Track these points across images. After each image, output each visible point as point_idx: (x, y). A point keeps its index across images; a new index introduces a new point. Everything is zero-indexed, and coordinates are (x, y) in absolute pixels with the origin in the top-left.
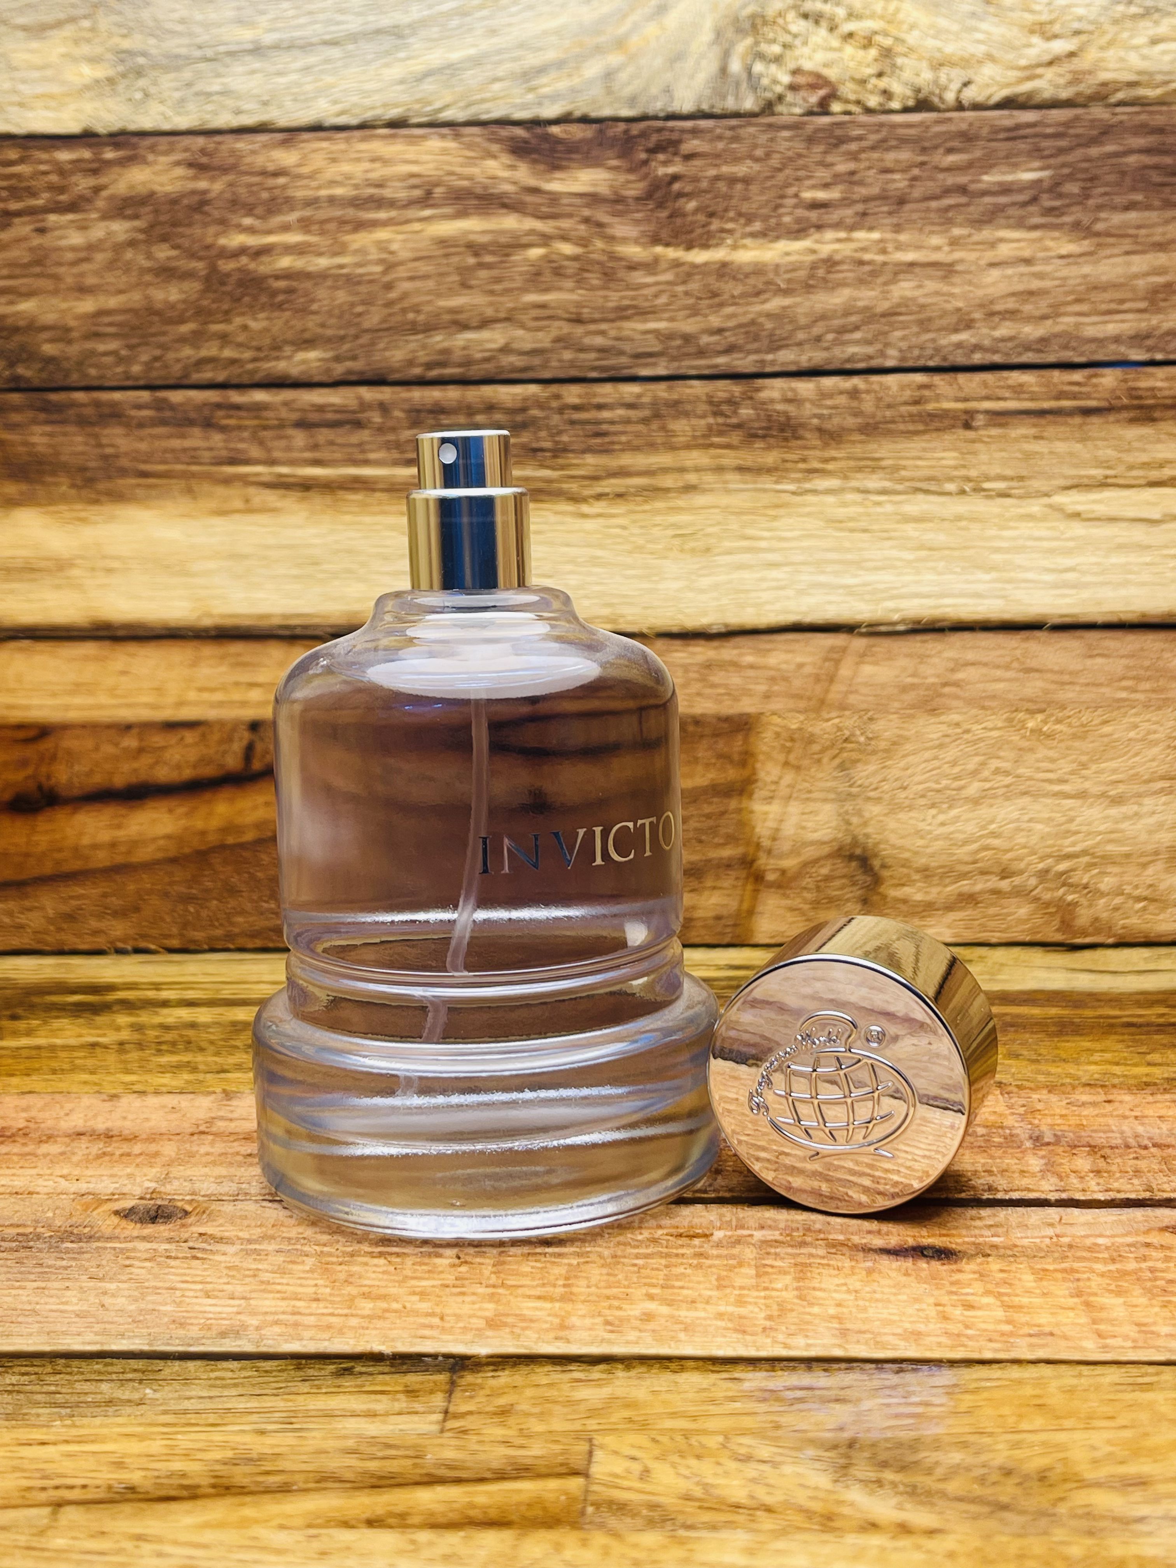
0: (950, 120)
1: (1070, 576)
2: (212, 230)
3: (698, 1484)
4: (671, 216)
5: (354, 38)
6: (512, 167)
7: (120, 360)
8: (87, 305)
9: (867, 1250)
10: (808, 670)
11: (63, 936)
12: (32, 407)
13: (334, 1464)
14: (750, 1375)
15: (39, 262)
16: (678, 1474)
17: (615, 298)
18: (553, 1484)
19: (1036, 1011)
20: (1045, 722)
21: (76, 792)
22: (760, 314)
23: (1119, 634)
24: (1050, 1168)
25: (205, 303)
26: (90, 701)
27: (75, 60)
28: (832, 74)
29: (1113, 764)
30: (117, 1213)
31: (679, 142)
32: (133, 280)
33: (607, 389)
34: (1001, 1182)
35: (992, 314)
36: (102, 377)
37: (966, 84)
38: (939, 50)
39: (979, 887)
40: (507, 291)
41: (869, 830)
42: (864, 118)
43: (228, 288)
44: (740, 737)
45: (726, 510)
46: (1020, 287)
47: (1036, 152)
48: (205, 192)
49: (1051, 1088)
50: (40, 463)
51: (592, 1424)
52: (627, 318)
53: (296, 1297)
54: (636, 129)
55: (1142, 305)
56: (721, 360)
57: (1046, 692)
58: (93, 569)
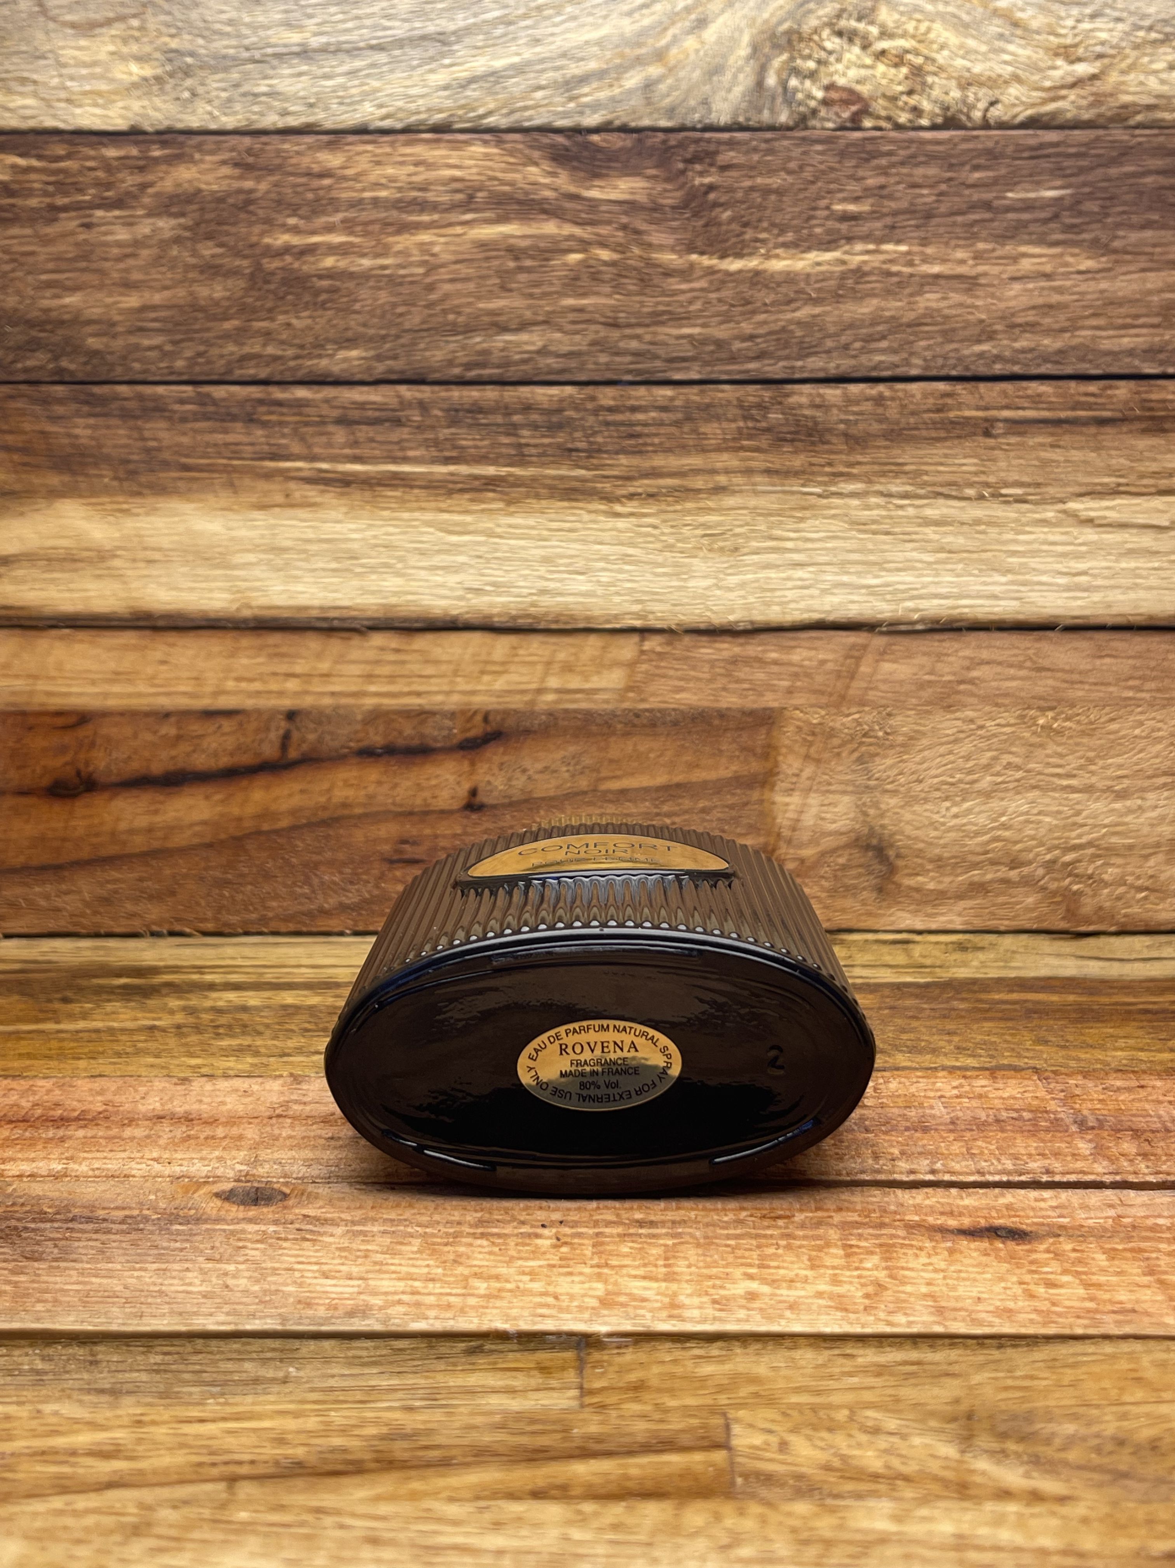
0: (977, 137)
1: (1083, 579)
2: (257, 229)
3: (835, 1455)
4: (706, 225)
5: (400, 43)
6: (553, 174)
7: (165, 355)
8: (133, 301)
9: (943, 1231)
10: (830, 666)
11: (98, 919)
12: (76, 400)
13: (487, 1438)
14: (861, 1352)
15: (85, 257)
16: (815, 1446)
17: (650, 303)
18: (698, 1457)
19: (1055, 998)
20: (1055, 719)
21: (113, 779)
22: (791, 322)
23: (1127, 635)
24: (1099, 1152)
25: (250, 300)
26: (130, 689)
27: (124, 58)
28: (864, 90)
29: (1119, 760)
30: (217, 1195)
31: (717, 153)
32: (178, 277)
33: (642, 391)
34: (1057, 1166)
35: (1014, 326)
36: (145, 371)
37: (992, 104)
38: (968, 70)
39: (989, 877)
40: (545, 295)
41: (886, 821)
42: (893, 134)
43: (272, 287)
44: (763, 730)
45: (754, 510)
46: (1040, 301)
47: (1058, 172)
48: (251, 191)
49: (1086, 1075)
50: (83, 455)
51: (723, 1399)
52: (662, 323)
53: (411, 1277)
54: (674, 139)
55: (1156, 320)
56: (752, 366)
57: (1056, 689)
58: (134, 560)
